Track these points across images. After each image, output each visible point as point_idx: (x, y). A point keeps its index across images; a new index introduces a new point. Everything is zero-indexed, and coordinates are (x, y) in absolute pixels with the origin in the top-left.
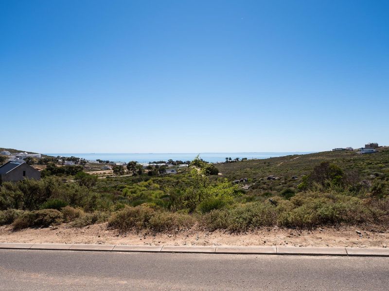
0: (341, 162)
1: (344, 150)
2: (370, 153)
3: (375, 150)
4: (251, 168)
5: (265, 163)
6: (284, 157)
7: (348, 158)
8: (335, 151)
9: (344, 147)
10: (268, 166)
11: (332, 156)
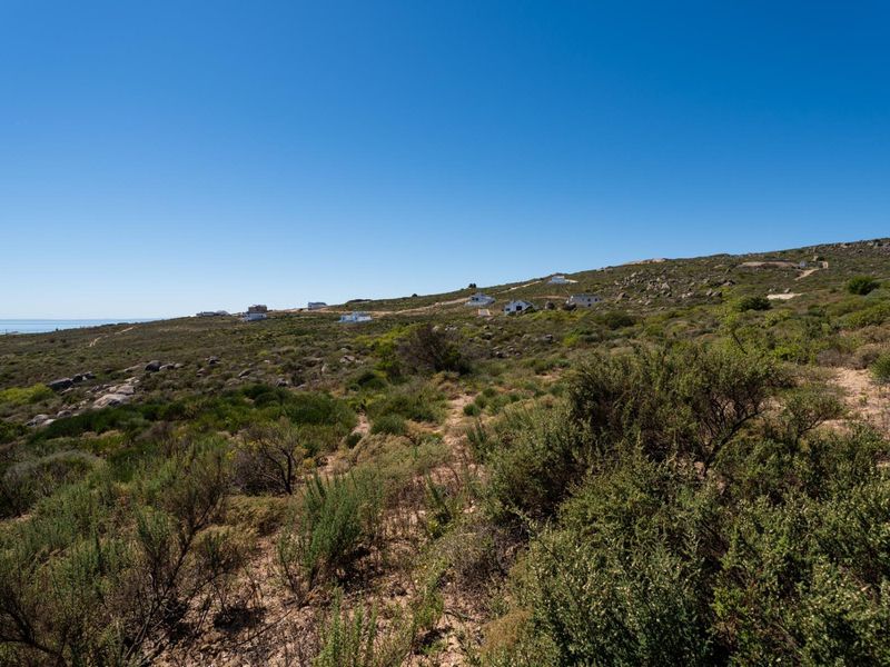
0: (222, 335)
1: (217, 314)
2: (259, 320)
3: (265, 315)
4: (19, 353)
5: (53, 341)
6: (96, 328)
7: (230, 328)
8: (202, 316)
9: (215, 311)
10: (65, 347)
11: (200, 326)
